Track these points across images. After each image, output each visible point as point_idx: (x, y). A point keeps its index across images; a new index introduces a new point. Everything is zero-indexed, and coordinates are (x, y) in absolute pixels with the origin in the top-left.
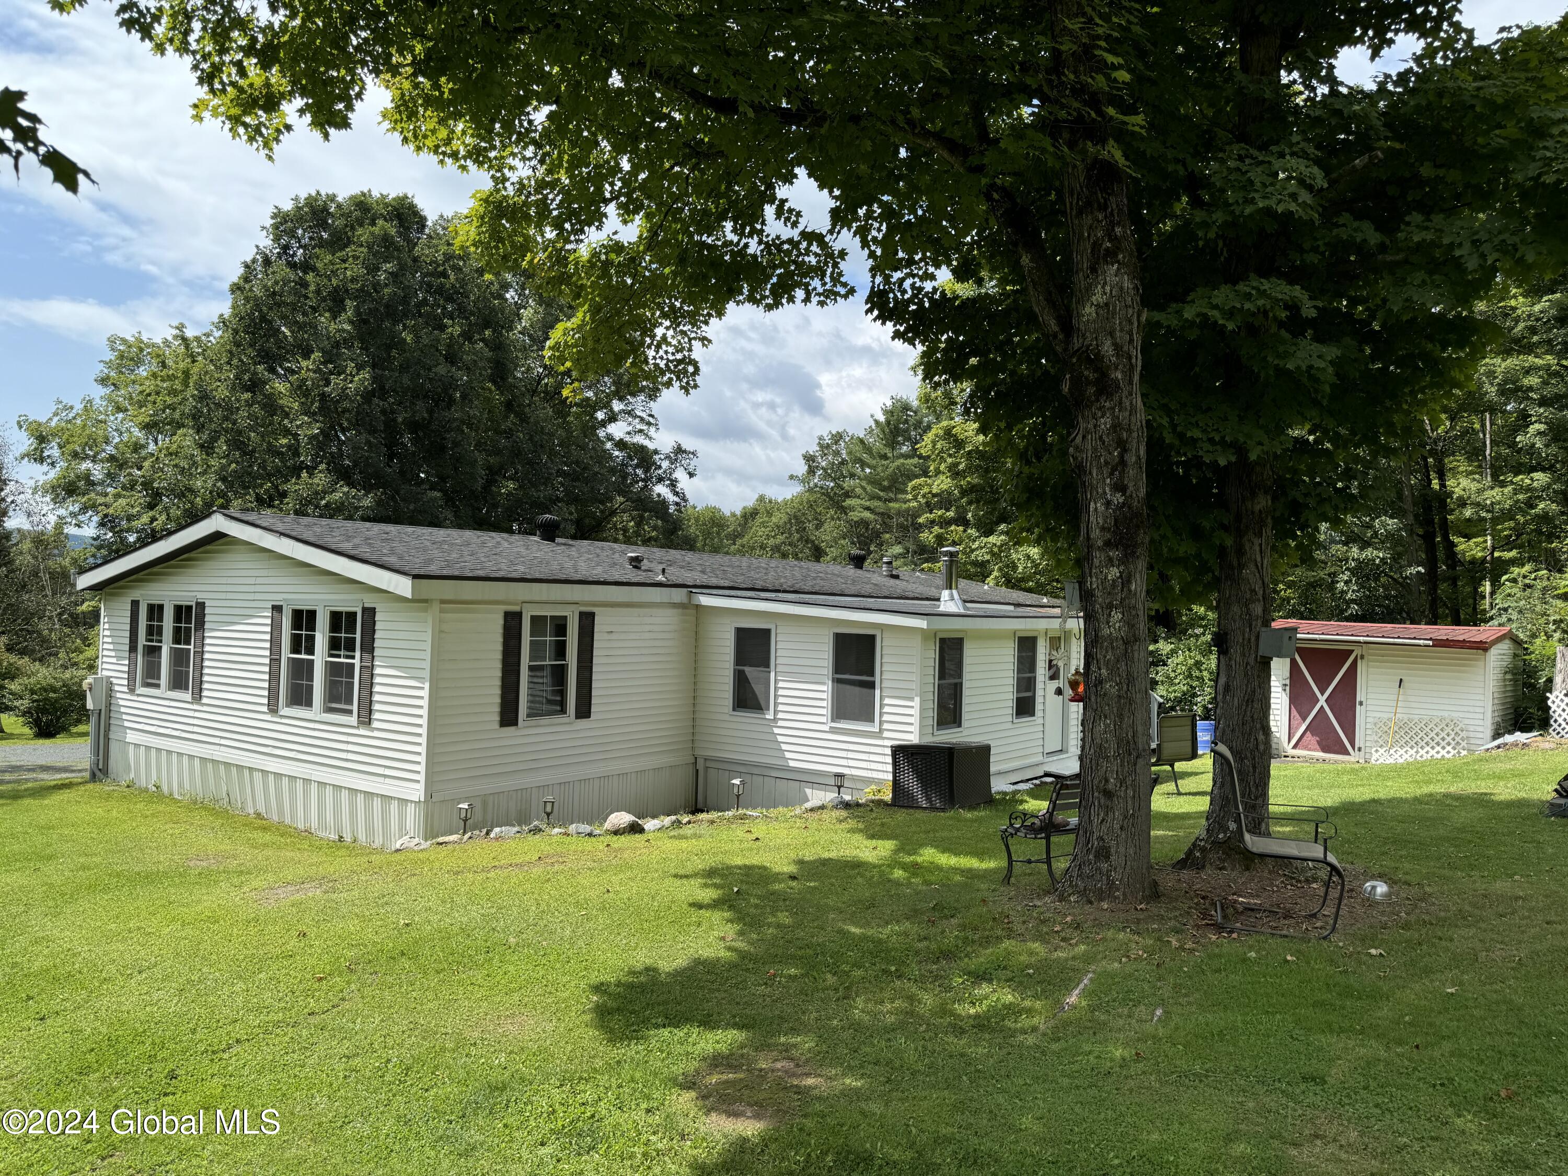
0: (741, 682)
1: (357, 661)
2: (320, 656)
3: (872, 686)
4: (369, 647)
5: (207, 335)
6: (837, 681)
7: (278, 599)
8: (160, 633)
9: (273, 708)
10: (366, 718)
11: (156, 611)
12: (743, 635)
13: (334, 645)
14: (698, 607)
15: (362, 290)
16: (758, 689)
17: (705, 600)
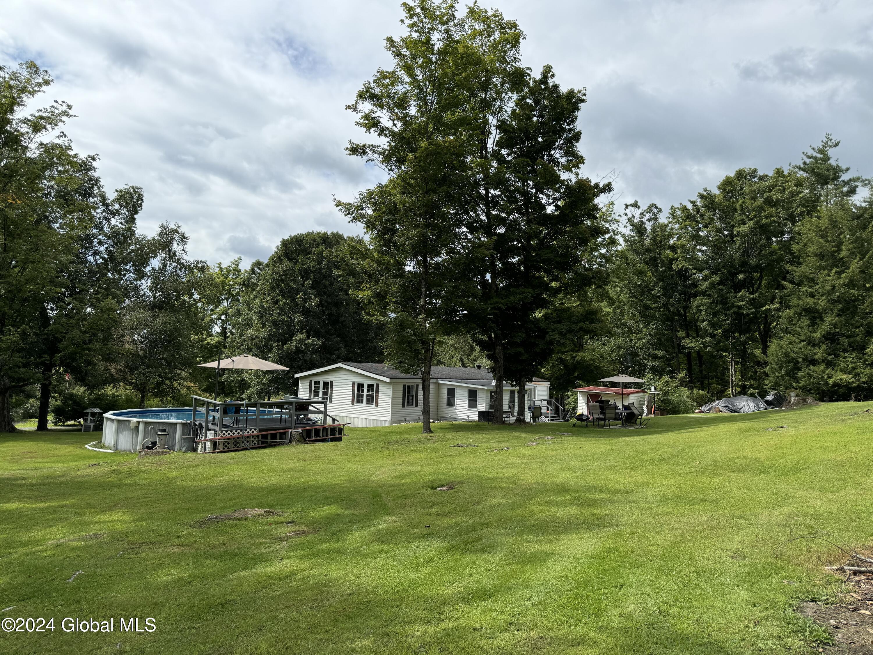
0: (448, 399)
1: (375, 394)
2: (365, 393)
3: (476, 401)
4: (377, 392)
5: (229, 267)
6: (469, 400)
7: (354, 381)
8: (319, 387)
9: (353, 403)
10: (377, 405)
11: (317, 383)
12: (448, 389)
13: (368, 391)
14: (439, 383)
15: (316, 270)
16: (452, 401)
17: (440, 382)
